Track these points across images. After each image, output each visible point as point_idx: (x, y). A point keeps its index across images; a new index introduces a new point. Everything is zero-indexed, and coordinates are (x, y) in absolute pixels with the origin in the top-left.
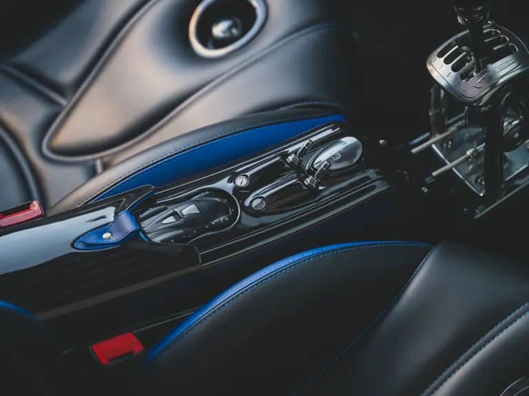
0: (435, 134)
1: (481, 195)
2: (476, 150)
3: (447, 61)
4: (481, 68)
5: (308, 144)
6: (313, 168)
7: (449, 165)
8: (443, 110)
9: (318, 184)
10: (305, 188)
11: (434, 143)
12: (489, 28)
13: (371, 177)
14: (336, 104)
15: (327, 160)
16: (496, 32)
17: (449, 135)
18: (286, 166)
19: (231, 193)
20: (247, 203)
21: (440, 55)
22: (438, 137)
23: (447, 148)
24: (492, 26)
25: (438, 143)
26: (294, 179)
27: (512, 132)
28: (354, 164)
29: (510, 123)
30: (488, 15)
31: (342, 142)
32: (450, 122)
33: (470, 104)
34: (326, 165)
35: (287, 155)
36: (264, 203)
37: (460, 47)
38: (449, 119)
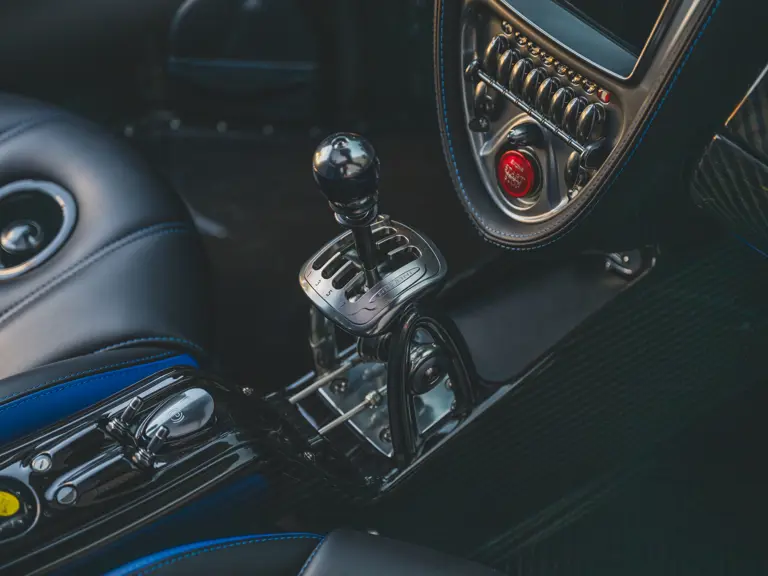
0: (322, 374)
1: (389, 455)
2: (379, 394)
3: (325, 275)
4: (374, 281)
5: (136, 402)
6: (145, 436)
7: (344, 416)
8: (331, 338)
9: (153, 460)
10: (133, 467)
11: (321, 386)
12: (382, 224)
13: (230, 443)
14: (179, 340)
15: (164, 425)
16: (391, 230)
17: (341, 373)
18: (106, 436)
19: (26, 482)
20: (49, 495)
21: (316, 267)
22: (327, 377)
23: (339, 391)
24: (387, 222)
25: (327, 385)
26: (117, 455)
27: (423, 367)
28: (203, 428)
29: (420, 355)
30: (376, 208)
31: (185, 396)
32: (341, 355)
33: (361, 332)
34: (162, 431)
35: (108, 420)
36: (75, 493)
37: (343, 254)
38: (340, 350)
